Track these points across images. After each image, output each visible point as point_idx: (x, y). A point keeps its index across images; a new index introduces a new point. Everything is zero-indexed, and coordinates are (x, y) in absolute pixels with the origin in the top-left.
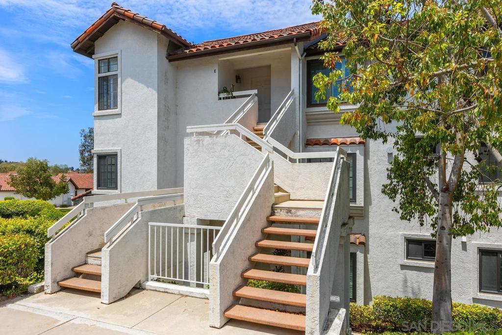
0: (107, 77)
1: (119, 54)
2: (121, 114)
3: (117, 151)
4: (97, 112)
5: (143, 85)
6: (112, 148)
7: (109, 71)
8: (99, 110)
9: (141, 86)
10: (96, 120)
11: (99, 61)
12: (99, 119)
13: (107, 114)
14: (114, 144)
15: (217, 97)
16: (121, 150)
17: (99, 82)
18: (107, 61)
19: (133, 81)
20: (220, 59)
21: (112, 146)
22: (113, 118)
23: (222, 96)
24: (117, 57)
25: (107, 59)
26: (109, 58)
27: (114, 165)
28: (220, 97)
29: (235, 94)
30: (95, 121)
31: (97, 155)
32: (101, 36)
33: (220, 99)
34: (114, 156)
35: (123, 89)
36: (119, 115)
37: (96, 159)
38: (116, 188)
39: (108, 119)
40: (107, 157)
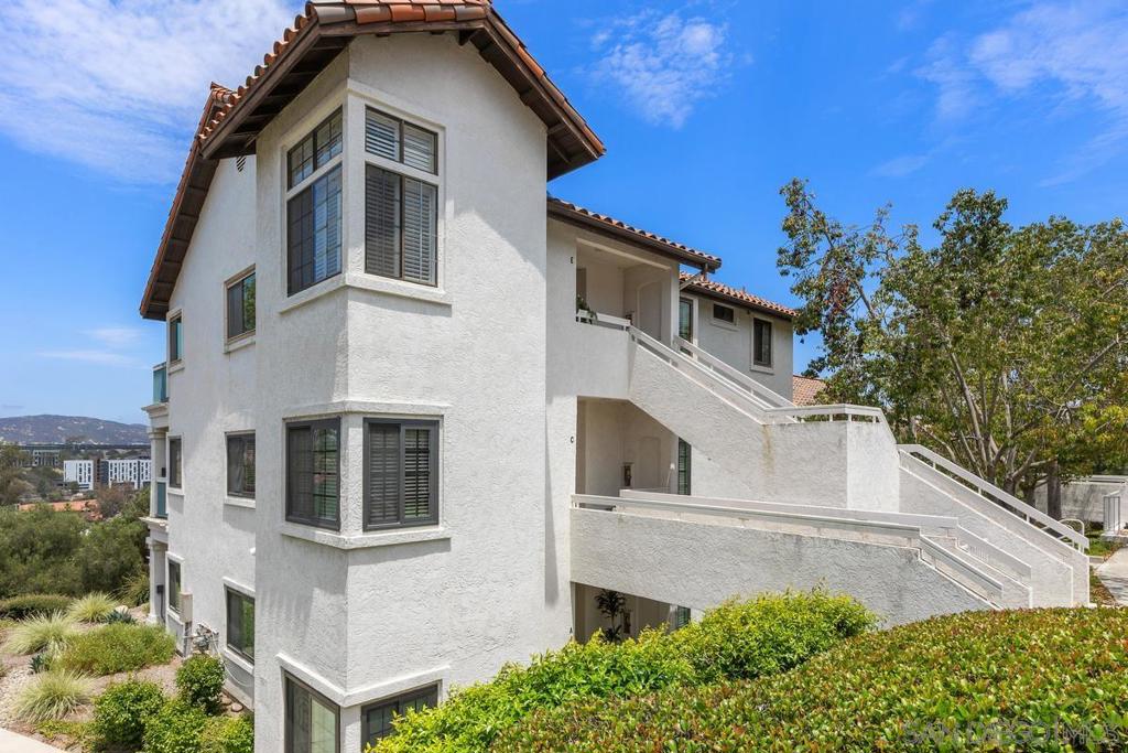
0: (402, 177)
2: (449, 306)
3: (443, 413)
4: (360, 276)
5: (513, 249)
6: (421, 402)
7: (402, 161)
8: (367, 270)
9: (508, 249)
10: (358, 301)
11: (367, 107)
12: (369, 302)
13: (404, 293)
14: (429, 391)
15: (575, 315)
17: (366, 181)
18: (398, 124)
19: (487, 227)
20: (580, 240)
21: (421, 397)
22: (423, 313)
23: (582, 313)
24: (436, 134)
25: (395, 119)
26: (402, 122)
27: (426, 451)
28: (579, 313)
29: (601, 317)
30: (353, 303)
31: (365, 419)
33: (577, 320)
34: (430, 426)
36: (443, 308)
37: (361, 430)
38: (434, 521)
39: (404, 310)
40: (403, 428)
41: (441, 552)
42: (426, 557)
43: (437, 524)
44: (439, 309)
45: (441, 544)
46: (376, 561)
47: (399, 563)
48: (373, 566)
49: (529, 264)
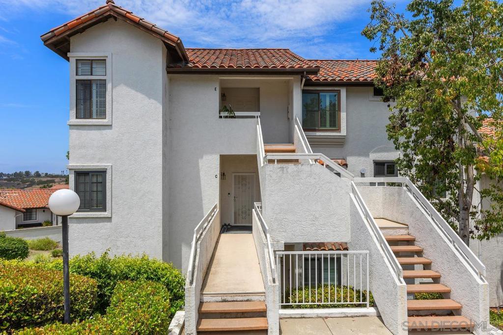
0: (90, 80)
1: (110, 57)
2: (111, 125)
3: (106, 168)
4: (74, 120)
5: (143, 96)
6: (98, 164)
7: (92, 75)
8: (77, 118)
9: (140, 96)
10: (73, 129)
11: (77, 60)
12: (77, 129)
13: (90, 124)
14: (100, 160)
15: (218, 115)
16: (112, 166)
17: (76, 86)
18: (90, 62)
19: (129, 89)
21: (98, 162)
22: (100, 130)
23: (223, 114)
24: (105, 60)
25: (90, 60)
26: (92, 60)
27: (101, 183)
28: (221, 115)
30: (70, 131)
31: (75, 171)
32: (81, 33)
33: (221, 117)
34: (102, 173)
35: (114, 98)
36: (109, 126)
37: (74, 175)
38: (104, 210)
39: (91, 130)
40: (90, 174)
41: (108, 222)
42: (100, 224)
43: (106, 211)
44: (106, 127)
45: (107, 219)
46: (80, 223)
47: (89, 225)
48: (78, 225)
49: (152, 101)
